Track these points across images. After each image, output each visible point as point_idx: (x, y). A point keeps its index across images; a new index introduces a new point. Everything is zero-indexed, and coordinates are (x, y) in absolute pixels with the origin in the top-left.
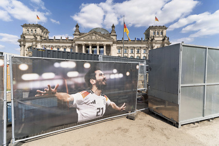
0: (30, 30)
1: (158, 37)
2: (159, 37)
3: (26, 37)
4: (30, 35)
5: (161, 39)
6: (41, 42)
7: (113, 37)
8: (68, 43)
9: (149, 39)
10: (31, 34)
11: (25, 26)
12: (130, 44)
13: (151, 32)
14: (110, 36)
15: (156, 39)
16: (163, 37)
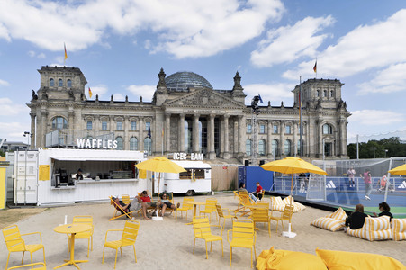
0: (56, 79)
1: (326, 101)
2: (328, 101)
3: (50, 96)
4: (56, 91)
5: (333, 105)
6: (84, 107)
7: (239, 99)
8: (142, 109)
9: (308, 104)
10: (60, 88)
11: (46, 70)
12: (273, 113)
13: (313, 91)
14: (231, 97)
15: (323, 105)
16: (336, 101)
